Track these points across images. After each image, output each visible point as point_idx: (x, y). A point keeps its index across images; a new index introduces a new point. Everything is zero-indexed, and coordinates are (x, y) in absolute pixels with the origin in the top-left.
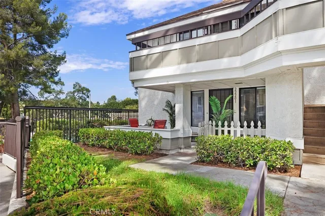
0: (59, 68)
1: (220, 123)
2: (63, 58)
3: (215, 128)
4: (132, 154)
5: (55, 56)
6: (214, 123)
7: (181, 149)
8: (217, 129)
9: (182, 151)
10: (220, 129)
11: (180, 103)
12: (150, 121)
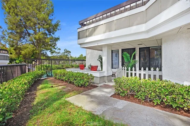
0: (57, 43)
1: (129, 69)
2: (59, 39)
3: (126, 72)
4: (76, 87)
5: (55, 38)
6: (126, 68)
7: (106, 82)
8: (127, 72)
9: (106, 84)
10: (130, 72)
11: (105, 56)
12: (89, 66)
